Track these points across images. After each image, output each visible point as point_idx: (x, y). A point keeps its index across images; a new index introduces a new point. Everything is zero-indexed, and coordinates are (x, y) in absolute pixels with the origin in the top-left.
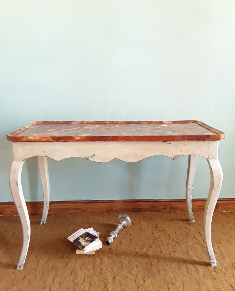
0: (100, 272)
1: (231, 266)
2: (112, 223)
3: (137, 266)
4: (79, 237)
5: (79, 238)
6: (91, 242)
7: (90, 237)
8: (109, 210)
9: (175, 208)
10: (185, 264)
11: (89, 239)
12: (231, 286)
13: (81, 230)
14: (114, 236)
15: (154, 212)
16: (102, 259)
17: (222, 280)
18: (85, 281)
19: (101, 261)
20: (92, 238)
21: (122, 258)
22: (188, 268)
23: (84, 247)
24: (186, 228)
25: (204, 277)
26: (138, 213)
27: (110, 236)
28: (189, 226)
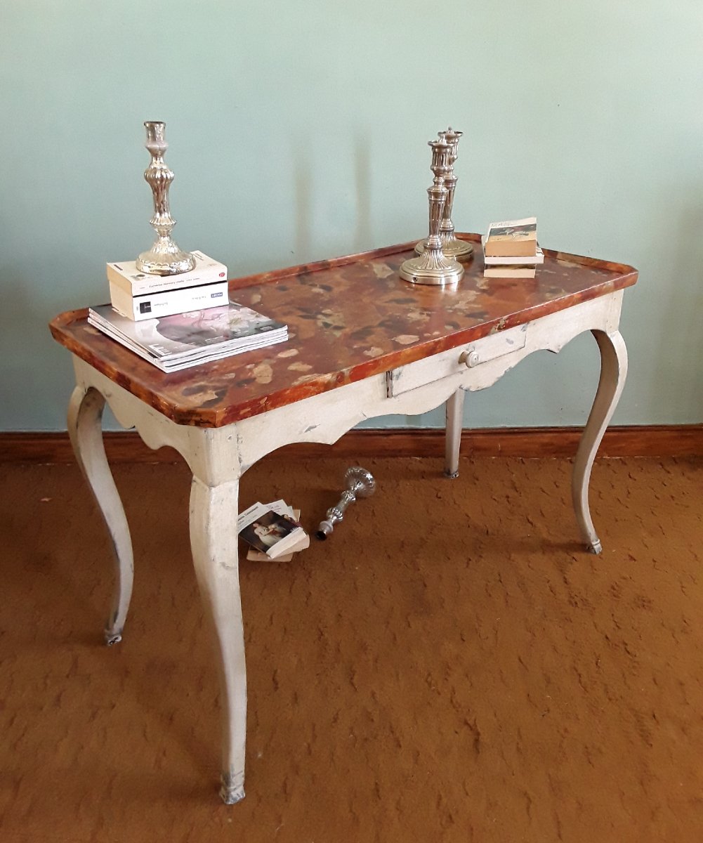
0: (306, 603)
1: (609, 591)
2: (329, 488)
3: (392, 589)
4: (254, 523)
5: (254, 525)
6: (283, 535)
7: (280, 525)
8: (321, 453)
9: (485, 449)
10: (503, 586)
11: (278, 529)
12: (604, 636)
13: (257, 507)
14: (335, 518)
15: (433, 459)
16: (310, 573)
17: (585, 624)
18: (273, 622)
19: (307, 577)
20: (285, 527)
21: (355, 570)
22: (507, 594)
23: (266, 548)
24: (509, 499)
25: (545, 616)
26: (393, 460)
27: (326, 519)
28: (516, 494)
